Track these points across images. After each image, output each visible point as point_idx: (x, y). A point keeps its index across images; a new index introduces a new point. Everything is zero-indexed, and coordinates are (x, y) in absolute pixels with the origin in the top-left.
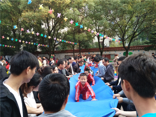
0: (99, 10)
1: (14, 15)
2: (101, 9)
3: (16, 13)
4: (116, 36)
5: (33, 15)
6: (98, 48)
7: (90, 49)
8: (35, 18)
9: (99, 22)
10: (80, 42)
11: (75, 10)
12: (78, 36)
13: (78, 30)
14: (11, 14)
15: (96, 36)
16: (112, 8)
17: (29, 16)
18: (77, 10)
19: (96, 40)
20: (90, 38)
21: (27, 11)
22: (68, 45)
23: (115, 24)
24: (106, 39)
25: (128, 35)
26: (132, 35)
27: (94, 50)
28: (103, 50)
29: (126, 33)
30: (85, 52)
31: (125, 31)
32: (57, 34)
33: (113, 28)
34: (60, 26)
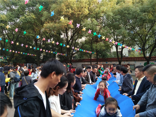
0: (118, 20)
1: (37, 26)
2: (119, 18)
3: (38, 24)
4: (136, 46)
5: (54, 26)
6: (116, 57)
7: (108, 59)
8: (56, 28)
9: (118, 31)
10: (97, 51)
11: (93, 20)
12: (96, 45)
13: (96, 40)
14: (35, 25)
15: (114, 45)
16: (131, 17)
17: (50, 27)
18: (95, 20)
19: (114, 49)
20: (108, 47)
21: (49, 22)
22: (86, 54)
23: (134, 33)
24: (124, 48)
25: (149, 45)
26: (153, 44)
27: (112, 60)
28: (122, 59)
29: (147, 42)
30: (103, 62)
31: (146, 41)
32: (75, 44)
33: (132, 37)
34: (78, 36)
